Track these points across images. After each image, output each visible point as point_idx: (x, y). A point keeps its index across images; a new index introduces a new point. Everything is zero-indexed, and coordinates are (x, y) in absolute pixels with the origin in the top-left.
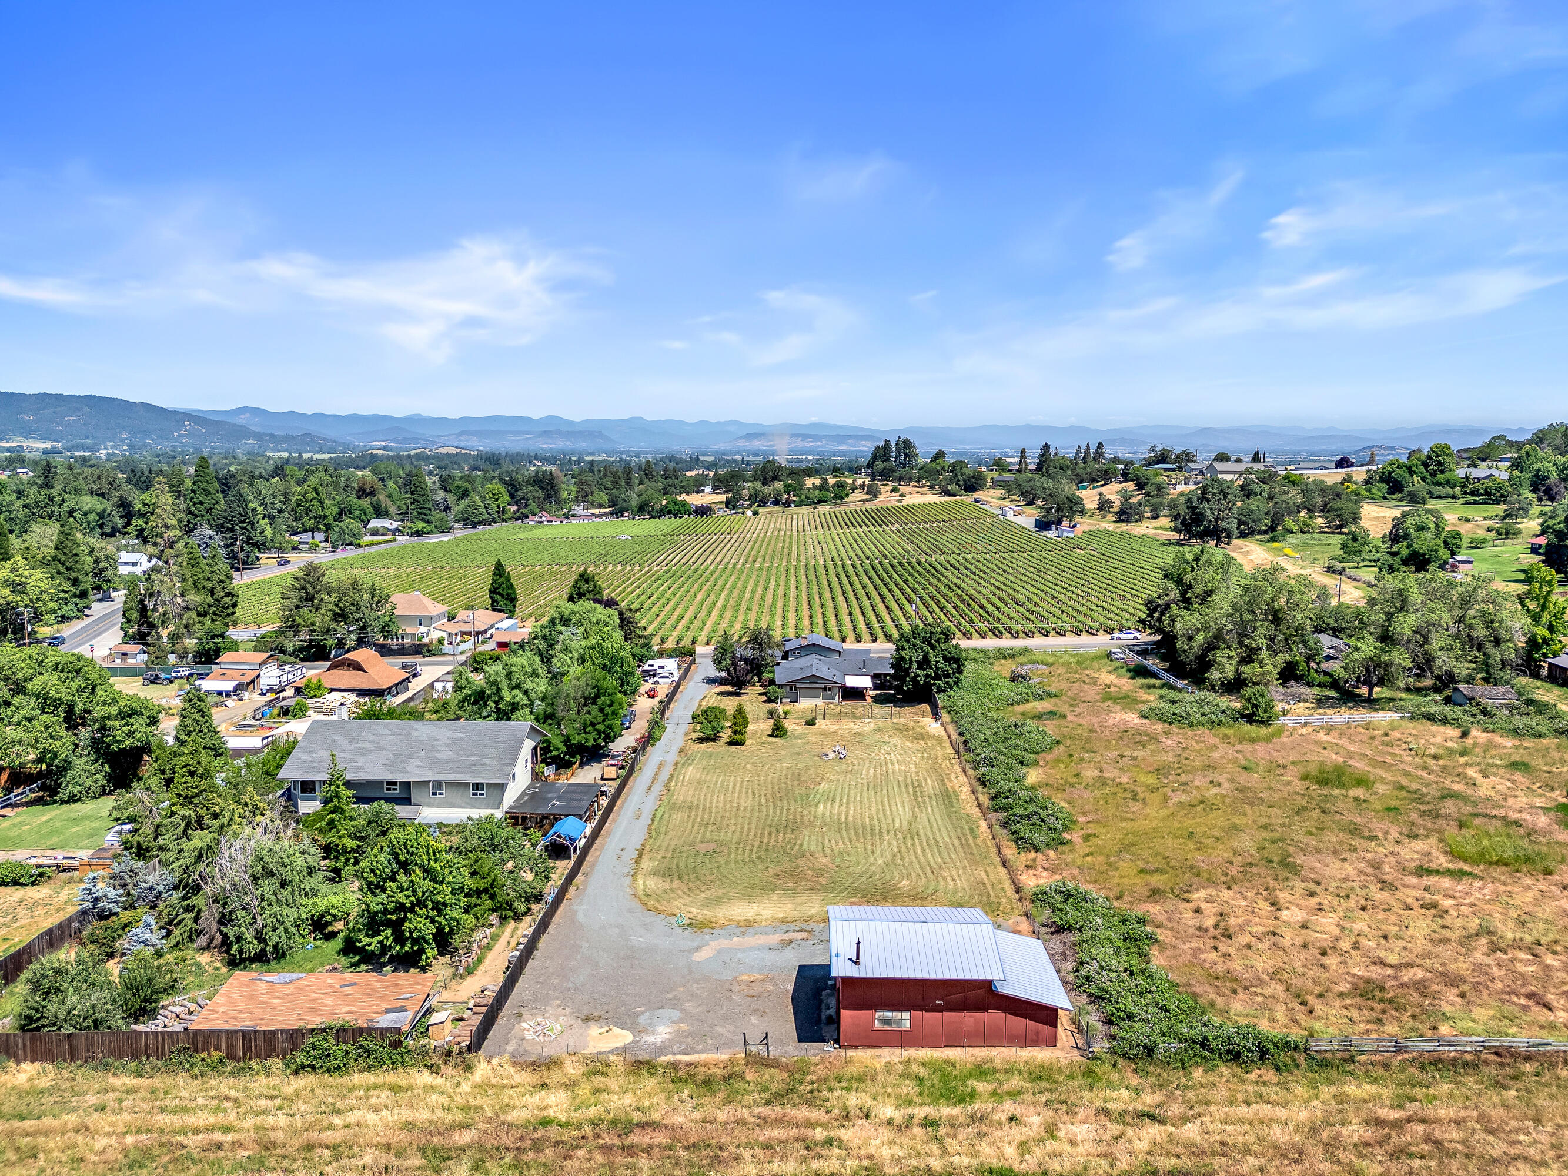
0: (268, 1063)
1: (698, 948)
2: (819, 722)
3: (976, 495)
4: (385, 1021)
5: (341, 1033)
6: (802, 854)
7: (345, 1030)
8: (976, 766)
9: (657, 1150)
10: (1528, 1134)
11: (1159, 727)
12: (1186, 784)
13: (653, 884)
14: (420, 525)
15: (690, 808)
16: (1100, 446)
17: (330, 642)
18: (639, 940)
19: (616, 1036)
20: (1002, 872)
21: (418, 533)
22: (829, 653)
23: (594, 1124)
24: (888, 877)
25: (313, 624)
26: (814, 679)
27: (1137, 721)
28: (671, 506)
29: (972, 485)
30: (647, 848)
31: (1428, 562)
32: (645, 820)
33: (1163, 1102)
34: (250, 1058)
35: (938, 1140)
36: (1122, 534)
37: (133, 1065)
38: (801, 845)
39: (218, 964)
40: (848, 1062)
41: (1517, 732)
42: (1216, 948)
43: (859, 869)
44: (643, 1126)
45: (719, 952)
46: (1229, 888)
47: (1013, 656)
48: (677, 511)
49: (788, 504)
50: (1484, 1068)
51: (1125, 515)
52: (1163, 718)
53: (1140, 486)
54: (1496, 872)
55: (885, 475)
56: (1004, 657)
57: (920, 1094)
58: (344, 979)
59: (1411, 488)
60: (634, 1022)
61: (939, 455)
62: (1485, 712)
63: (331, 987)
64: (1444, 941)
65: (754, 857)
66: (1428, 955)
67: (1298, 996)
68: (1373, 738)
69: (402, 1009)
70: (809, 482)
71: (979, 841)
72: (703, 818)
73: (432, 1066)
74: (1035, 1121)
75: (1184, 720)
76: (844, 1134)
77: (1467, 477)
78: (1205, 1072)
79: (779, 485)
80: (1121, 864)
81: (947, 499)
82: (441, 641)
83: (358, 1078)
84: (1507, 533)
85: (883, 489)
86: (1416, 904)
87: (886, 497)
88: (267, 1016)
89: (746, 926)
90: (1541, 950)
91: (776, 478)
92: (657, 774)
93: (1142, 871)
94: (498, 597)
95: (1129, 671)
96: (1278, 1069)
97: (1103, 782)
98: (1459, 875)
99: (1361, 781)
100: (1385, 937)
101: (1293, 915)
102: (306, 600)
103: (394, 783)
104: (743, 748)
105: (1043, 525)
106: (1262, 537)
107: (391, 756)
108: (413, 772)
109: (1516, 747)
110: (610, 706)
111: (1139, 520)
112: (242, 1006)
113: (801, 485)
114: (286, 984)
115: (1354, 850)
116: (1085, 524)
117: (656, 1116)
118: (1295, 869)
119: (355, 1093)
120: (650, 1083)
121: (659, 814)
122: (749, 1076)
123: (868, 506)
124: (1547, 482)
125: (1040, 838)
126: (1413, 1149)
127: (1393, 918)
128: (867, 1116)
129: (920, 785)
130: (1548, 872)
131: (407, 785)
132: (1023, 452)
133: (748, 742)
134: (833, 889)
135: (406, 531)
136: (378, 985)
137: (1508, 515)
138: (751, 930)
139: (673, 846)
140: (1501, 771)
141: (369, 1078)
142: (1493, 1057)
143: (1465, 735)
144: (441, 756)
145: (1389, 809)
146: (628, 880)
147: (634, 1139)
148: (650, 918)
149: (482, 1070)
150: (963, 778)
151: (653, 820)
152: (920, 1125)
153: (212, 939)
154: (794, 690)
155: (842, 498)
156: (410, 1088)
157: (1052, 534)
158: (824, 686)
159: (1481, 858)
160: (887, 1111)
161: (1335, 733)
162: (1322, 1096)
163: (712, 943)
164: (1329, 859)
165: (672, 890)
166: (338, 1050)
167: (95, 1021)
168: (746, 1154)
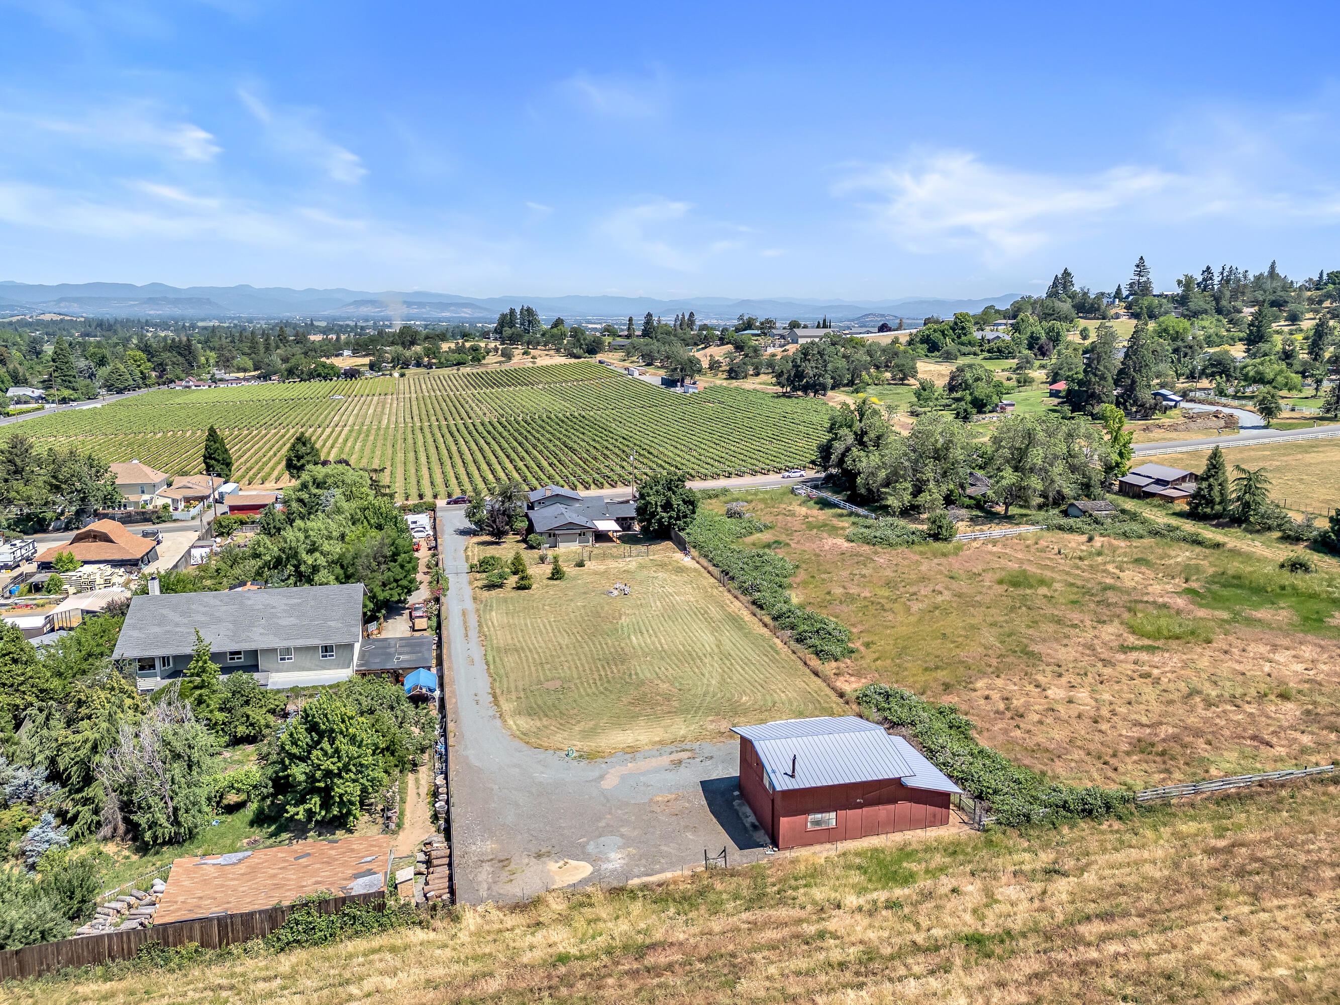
0: (249, 944)
1: (602, 777)
2: (587, 563)
3: (599, 357)
4: (359, 887)
5: (323, 905)
6: (642, 683)
7: (327, 902)
8: (745, 592)
9: (677, 966)
10: (1313, 843)
11: (866, 548)
12: (915, 594)
13: (524, 723)
14: (66, 393)
15: (517, 650)
16: (692, 315)
17: (49, 515)
18: (544, 776)
19: (576, 868)
20: (819, 681)
21: (64, 401)
22: (570, 502)
23: (609, 952)
24: (728, 695)
25: (29, 497)
26: (571, 526)
27: (846, 544)
28: (320, 370)
29: (593, 349)
30: (498, 691)
31: (985, 405)
32: (481, 666)
33: (1057, 859)
34: (228, 944)
35: (906, 918)
36: (736, 388)
37: (99, 970)
38: (637, 674)
39: (126, 853)
40: (793, 862)
41: (1125, 535)
42: (1018, 727)
43: (700, 691)
44: (653, 946)
45: (623, 778)
46: (998, 676)
47: (717, 496)
48: (326, 374)
49: (429, 366)
50: (1257, 798)
51: (733, 374)
52: (867, 541)
53: (739, 347)
54: (1174, 644)
55: (514, 339)
56: (710, 497)
57: (870, 880)
58: (296, 851)
59: (945, 348)
60: (583, 853)
61: (558, 323)
62: (1096, 522)
63: (287, 861)
64: (1170, 702)
65: (601, 689)
66: (1165, 714)
67: (1099, 758)
68: (1028, 547)
69: (370, 872)
70: (445, 346)
71: (783, 656)
72: (534, 659)
73: (420, 923)
74: (972, 889)
75: (884, 541)
76: (831, 925)
77: (983, 339)
78: (1071, 828)
79: (418, 349)
80: (906, 665)
81: (573, 361)
82: (165, 507)
83: (350, 946)
84: (1025, 382)
85: (516, 352)
86: (1135, 675)
87: (519, 360)
88: (232, 899)
89: (632, 751)
90: (1239, 702)
91: (413, 343)
92: (465, 622)
93: (926, 669)
94: (213, 462)
95: (816, 503)
96: (1120, 818)
97: (850, 598)
98: (1151, 649)
99: (1042, 582)
100: (1130, 703)
101: (1056, 693)
102: (15, 472)
103: (239, 653)
104: (530, 591)
105: (669, 383)
106: (846, 389)
107: (231, 626)
108: (258, 640)
109: (1130, 547)
110: (409, 562)
111: (745, 377)
112: (199, 893)
113: (439, 348)
114: (234, 864)
115: (1067, 637)
116: (703, 382)
117: (658, 936)
118: (1038, 657)
119: (355, 961)
120: (636, 908)
121: (490, 659)
122: (719, 887)
123: (505, 367)
124: (1040, 342)
125: (836, 649)
126: (1248, 868)
127: (1125, 687)
128: (839, 907)
129: (706, 612)
130: (1209, 641)
131: (254, 653)
132: (630, 320)
133: (534, 587)
134: (687, 711)
135: (50, 399)
136: (333, 852)
137: (1019, 368)
138: (638, 755)
139: (521, 687)
140: (1130, 566)
141: (360, 944)
142: (1259, 789)
143: (1090, 539)
144: (284, 622)
145: (1074, 602)
146: (498, 722)
147: (650, 960)
148: (540, 755)
149: (471, 920)
150: (737, 603)
151: (487, 664)
152: (887, 908)
153: (115, 829)
154: (553, 536)
155: (479, 360)
156: (407, 947)
157: (679, 390)
158: (580, 532)
159: (1157, 635)
160: (852, 900)
161: (1000, 545)
162: (1165, 836)
163: (612, 771)
164: (1055, 645)
165: (546, 727)
166: (321, 922)
167: (43, 933)
168: (758, 957)
